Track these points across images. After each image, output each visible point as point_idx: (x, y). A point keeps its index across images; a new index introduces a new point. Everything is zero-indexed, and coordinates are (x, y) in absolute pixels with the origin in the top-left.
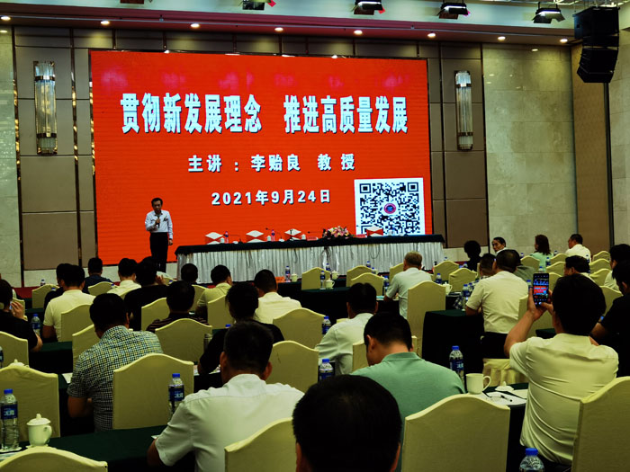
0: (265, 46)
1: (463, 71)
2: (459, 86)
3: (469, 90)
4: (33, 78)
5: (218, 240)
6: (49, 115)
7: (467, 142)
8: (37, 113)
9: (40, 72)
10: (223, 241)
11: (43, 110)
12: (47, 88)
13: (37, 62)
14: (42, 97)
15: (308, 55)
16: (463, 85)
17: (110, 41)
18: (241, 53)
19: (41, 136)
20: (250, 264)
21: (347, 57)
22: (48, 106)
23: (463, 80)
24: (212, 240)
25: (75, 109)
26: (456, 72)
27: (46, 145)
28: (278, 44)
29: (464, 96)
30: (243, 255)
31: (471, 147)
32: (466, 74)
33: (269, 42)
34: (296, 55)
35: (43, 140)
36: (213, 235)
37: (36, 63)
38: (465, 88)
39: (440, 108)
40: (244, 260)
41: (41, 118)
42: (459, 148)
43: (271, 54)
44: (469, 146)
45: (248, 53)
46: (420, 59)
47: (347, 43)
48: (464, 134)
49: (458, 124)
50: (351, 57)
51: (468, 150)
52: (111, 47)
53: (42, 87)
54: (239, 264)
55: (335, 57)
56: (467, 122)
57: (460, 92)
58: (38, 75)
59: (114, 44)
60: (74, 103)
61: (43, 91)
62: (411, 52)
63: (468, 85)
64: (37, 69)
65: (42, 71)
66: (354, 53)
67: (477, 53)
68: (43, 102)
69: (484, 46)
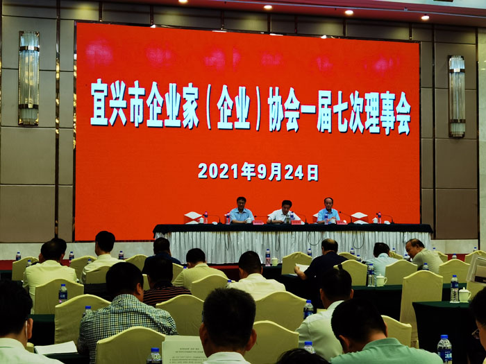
0: (253, 24)
1: (456, 55)
2: (452, 71)
3: (462, 76)
4: (18, 49)
5: (197, 220)
6: (32, 87)
7: (459, 129)
8: (20, 84)
9: (25, 42)
10: (202, 221)
11: (26, 81)
12: (32, 58)
13: (23, 32)
14: (26, 68)
15: (297, 34)
16: (457, 70)
17: (97, 13)
18: (228, 30)
19: (23, 107)
20: (229, 245)
21: (337, 37)
22: (32, 77)
23: (457, 65)
24: (191, 220)
25: (58, 81)
26: (450, 57)
27: (27, 116)
28: (266, 23)
29: (457, 82)
30: (222, 236)
31: (464, 135)
32: (460, 59)
33: (259, 20)
34: (284, 34)
35: (24, 111)
36: (193, 215)
37: (21, 33)
38: (459, 73)
39: (431, 93)
40: (223, 242)
41: (23, 89)
42: (451, 135)
43: (258, 32)
44: (461, 133)
45: (236, 31)
46: (413, 42)
47: (338, 23)
48: (456, 121)
49: (450, 111)
50: (341, 37)
51: (459, 138)
52: (97, 20)
53: (27, 59)
54: (218, 246)
55: (324, 37)
56: (460, 110)
57: (453, 77)
58: (23, 45)
59: (100, 17)
60: (58, 76)
61: (27, 61)
62: (403, 34)
63: (462, 71)
64: (22, 40)
65: (27, 41)
66: (344, 33)
67: (472, 38)
68: (26, 73)
69: (479, 30)
